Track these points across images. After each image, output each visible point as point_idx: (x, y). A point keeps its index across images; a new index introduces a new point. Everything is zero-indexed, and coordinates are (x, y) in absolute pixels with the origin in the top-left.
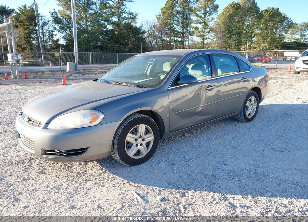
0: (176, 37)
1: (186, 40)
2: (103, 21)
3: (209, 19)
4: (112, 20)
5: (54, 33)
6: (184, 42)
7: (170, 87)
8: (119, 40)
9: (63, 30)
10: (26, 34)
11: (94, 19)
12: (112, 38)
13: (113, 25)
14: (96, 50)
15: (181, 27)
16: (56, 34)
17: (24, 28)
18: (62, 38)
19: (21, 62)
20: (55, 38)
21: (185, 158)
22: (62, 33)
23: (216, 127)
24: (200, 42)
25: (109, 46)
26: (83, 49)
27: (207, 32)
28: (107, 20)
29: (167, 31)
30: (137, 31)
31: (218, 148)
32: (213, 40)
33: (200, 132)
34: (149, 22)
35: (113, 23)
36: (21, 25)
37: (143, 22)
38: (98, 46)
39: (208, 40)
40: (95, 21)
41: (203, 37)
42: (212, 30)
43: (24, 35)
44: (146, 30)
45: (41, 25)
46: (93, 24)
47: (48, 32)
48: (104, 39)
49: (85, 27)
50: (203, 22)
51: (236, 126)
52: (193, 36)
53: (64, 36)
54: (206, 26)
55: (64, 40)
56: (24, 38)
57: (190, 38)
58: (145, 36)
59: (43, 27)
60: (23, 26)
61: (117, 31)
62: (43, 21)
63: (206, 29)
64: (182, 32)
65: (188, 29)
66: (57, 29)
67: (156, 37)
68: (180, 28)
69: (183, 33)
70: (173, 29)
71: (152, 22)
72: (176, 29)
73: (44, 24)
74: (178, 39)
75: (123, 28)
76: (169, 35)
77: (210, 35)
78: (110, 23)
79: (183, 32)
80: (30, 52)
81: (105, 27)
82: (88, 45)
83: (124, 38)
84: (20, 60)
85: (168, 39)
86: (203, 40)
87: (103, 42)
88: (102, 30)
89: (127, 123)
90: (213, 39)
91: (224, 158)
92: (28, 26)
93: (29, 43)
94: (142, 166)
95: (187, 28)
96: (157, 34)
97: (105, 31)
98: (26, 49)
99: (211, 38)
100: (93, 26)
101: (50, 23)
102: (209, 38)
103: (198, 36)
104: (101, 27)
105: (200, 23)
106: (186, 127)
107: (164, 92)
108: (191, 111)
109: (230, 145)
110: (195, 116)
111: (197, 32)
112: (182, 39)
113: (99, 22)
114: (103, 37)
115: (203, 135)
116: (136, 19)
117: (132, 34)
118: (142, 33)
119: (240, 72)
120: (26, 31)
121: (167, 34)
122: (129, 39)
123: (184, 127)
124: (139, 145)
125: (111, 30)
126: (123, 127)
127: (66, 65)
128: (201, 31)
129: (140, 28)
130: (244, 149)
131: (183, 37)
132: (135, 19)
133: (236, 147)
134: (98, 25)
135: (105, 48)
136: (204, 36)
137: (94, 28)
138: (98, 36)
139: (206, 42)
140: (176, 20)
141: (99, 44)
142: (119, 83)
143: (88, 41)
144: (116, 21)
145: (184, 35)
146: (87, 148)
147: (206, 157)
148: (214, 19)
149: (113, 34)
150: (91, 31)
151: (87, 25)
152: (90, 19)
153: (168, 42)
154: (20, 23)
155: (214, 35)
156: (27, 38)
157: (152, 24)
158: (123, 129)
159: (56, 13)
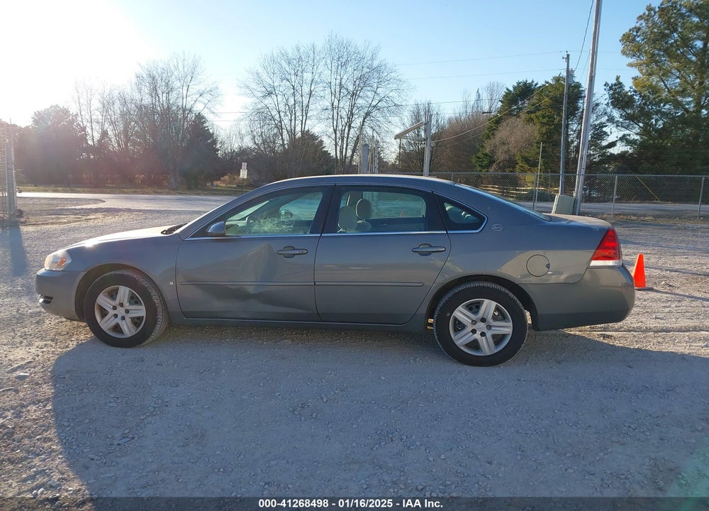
5: (605, 129)
7: (190, 237)
10: (542, 135)
16: (609, 131)
17: (541, 123)
18: (621, 139)
20: (605, 141)
22: (625, 128)
36: (537, 118)
43: (538, 137)
55: (624, 144)
56: (537, 143)
60: (541, 118)
66: (616, 119)
92: (549, 117)
93: (545, 153)
101: (602, 107)
120: (544, 130)
127: (554, 201)
146: (52, 298)
150: (706, 119)
154: (537, 114)
159: (619, 84)
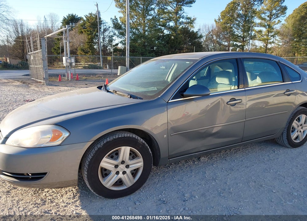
0: (236, 41)
1: (247, 45)
2: (160, 26)
3: (275, 22)
4: (169, 25)
5: (113, 38)
6: (244, 47)
7: (172, 99)
8: (175, 44)
9: (121, 36)
10: (89, 39)
11: (152, 24)
12: (168, 43)
13: (169, 29)
14: (151, 54)
15: (242, 31)
16: (115, 39)
17: (87, 34)
18: (120, 42)
19: (74, 65)
20: (114, 43)
21: (184, 195)
22: (121, 38)
23: (248, 151)
24: (263, 47)
25: (164, 51)
26: (139, 54)
27: (272, 36)
28: (164, 25)
29: (226, 35)
30: (194, 36)
31: (237, 184)
32: (279, 45)
33: (222, 157)
34: (207, 27)
35: (170, 28)
36: (85, 31)
37: (201, 27)
38: (154, 51)
39: (272, 44)
40: (153, 27)
41: (266, 41)
42: (278, 33)
43: (87, 40)
44: (204, 34)
45: (102, 31)
46: (150, 29)
47: (108, 37)
48: (160, 43)
49: (142, 31)
50: (268, 25)
51: (275, 153)
52: (254, 40)
53: (121, 41)
54: (271, 29)
55: (122, 44)
56: (87, 43)
57: (251, 42)
58: (202, 40)
59: (104, 33)
60: (87, 32)
61: (173, 36)
62: (105, 27)
63: (271, 32)
64: (242, 36)
65: (250, 33)
66: (117, 34)
67: (213, 41)
68: (240, 32)
69: (243, 38)
70: (232, 33)
71: (210, 26)
72: (236, 33)
73: (105, 30)
74: (237, 43)
75: (179, 32)
76: (228, 40)
77: (275, 39)
78: (167, 28)
79: (244, 36)
80: (91, 56)
81: (162, 32)
82: (144, 50)
83: (180, 43)
84: (73, 63)
85: (226, 44)
86: (267, 45)
87: (159, 46)
88: (158, 35)
89: (102, 144)
90: (279, 43)
91: (239, 201)
92: (91, 31)
93: (91, 47)
94: (124, 200)
95: (249, 31)
96: (215, 38)
97: (162, 36)
98: (88, 53)
99: (276, 42)
100: (150, 31)
101: (111, 29)
102: (273, 42)
103: (260, 40)
104: (158, 32)
105: (265, 26)
106: (196, 151)
107: (162, 105)
108: (203, 131)
109: (255, 182)
110: (210, 138)
111: (260, 36)
112: (242, 44)
113: (156, 27)
114: (159, 42)
115: (224, 161)
116: (194, 24)
117: (189, 38)
118: (199, 38)
119: (283, 82)
120: (90, 37)
121: (225, 38)
122: (185, 43)
123: (193, 152)
124: (121, 173)
125: (168, 35)
126: (96, 149)
128: (264, 35)
129: (197, 32)
130: (274, 191)
131: (243, 41)
132: (192, 24)
133: (264, 186)
134: (155, 30)
135: (160, 53)
136: (268, 40)
137: (151, 33)
138: (154, 41)
139: (269, 46)
140: (237, 24)
141: (155, 49)
142: (116, 92)
143: (144, 46)
144: (173, 25)
145: (245, 39)
146: (45, 174)
147: (214, 197)
148: (281, 22)
149: (169, 39)
150: (148, 35)
151: (144, 30)
152: (148, 24)
153: (227, 47)
154: (84, 29)
155: (280, 38)
156: (89, 43)
157: (210, 28)
158: (97, 152)
159: (116, 19)
